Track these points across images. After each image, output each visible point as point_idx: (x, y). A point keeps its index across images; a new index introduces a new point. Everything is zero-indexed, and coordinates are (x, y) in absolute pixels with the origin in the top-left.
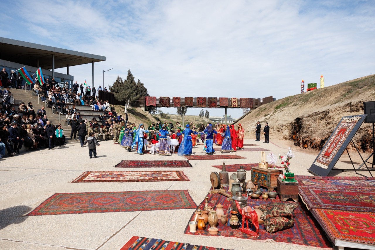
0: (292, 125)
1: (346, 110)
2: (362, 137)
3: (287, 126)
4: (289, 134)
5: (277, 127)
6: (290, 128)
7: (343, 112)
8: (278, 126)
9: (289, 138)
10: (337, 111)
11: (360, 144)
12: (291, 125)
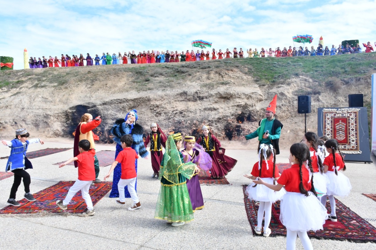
0: (67, 115)
1: (178, 99)
2: (226, 126)
3: (58, 117)
4: (63, 128)
5: (33, 118)
6: (64, 120)
7: (175, 101)
8: (35, 117)
9: (62, 133)
10: (164, 99)
11: (224, 133)
12: (65, 116)
